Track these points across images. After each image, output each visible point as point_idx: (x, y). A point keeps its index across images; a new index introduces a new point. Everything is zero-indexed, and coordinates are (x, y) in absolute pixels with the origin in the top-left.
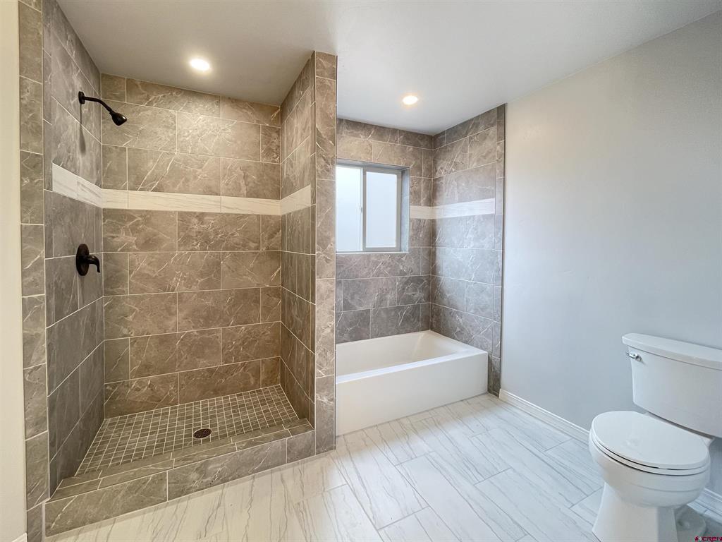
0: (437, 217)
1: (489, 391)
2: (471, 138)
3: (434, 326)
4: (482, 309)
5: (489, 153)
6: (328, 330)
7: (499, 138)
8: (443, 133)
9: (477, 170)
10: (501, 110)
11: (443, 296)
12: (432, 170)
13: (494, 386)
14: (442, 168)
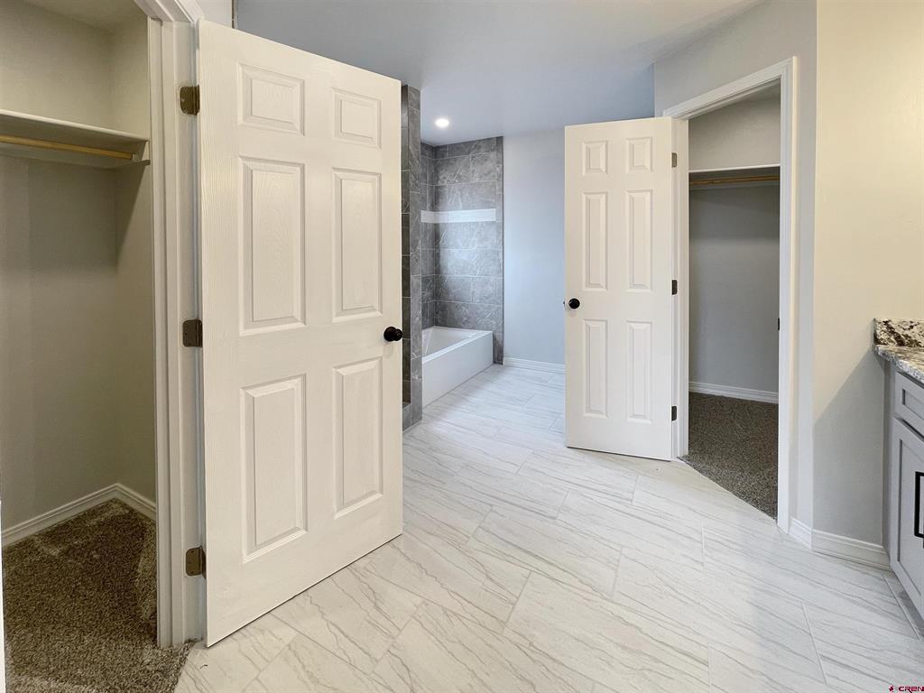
0: (441, 221)
1: (495, 362)
2: (473, 157)
3: (440, 321)
4: (487, 298)
5: (489, 172)
6: (418, 319)
7: (498, 162)
8: (445, 146)
9: (480, 184)
10: (500, 140)
11: (448, 292)
12: (435, 177)
13: (498, 357)
14: (444, 178)
